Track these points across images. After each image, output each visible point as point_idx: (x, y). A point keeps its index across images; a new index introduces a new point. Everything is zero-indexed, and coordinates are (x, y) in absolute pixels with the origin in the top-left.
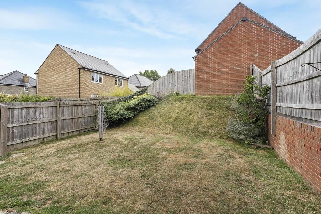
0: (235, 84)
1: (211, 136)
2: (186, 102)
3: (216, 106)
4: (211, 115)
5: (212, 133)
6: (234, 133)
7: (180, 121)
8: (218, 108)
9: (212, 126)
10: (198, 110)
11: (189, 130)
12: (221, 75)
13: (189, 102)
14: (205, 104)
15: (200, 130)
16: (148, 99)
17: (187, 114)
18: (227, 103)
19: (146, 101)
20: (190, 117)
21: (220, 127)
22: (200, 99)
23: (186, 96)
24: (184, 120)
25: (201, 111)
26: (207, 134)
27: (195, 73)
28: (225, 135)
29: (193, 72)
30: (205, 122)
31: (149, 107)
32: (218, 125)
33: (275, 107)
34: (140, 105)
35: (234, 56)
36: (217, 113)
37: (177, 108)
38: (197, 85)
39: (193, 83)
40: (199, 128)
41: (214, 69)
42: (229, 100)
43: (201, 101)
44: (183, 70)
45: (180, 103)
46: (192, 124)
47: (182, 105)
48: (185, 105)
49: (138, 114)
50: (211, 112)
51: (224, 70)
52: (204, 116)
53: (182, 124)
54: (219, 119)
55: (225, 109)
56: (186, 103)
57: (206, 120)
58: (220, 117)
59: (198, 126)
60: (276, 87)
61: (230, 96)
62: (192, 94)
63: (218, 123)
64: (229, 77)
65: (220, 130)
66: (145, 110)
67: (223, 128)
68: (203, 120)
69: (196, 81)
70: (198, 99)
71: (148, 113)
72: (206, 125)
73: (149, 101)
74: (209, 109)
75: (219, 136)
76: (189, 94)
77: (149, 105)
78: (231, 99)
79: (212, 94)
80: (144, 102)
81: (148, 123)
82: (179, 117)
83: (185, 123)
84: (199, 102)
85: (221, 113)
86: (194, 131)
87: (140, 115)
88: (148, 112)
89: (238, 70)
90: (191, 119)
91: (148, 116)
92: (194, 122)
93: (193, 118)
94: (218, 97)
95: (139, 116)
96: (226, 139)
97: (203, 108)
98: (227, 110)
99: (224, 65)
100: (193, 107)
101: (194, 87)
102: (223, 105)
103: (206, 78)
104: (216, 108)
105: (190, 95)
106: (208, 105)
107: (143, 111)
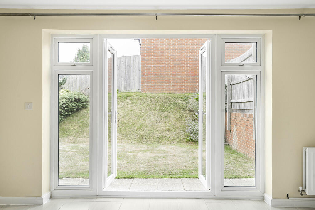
0: (193, 79)
1: (169, 140)
2: (132, 101)
3: (171, 107)
4: (166, 117)
5: (170, 137)
6: (194, 134)
7: (129, 127)
8: (173, 108)
9: (169, 130)
10: (149, 113)
11: (143, 136)
12: (175, 66)
13: (136, 102)
14: (157, 104)
15: (156, 135)
16: (77, 98)
17: (136, 118)
18: (183, 103)
19: (75, 100)
20: (141, 121)
21: (178, 130)
22: (150, 99)
23: (129, 94)
24: (134, 125)
25: (153, 113)
26: (164, 139)
27: (141, 61)
28: (185, 139)
29: (138, 60)
30: (160, 126)
31: (78, 109)
32: (176, 128)
33: (230, 104)
34: (65, 107)
35: (191, 43)
36: (173, 115)
37: (121, 110)
38: (145, 79)
39: (139, 75)
40: (154, 134)
41: (166, 58)
42: (185, 99)
43: (152, 101)
44: (124, 56)
45: (123, 104)
46: (145, 129)
47: (127, 105)
48: (131, 107)
49: (63, 120)
50: (166, 113)
51: (179, 60)
52: (159, 119)
53: (131, 130)
54: (176, 121)
55: (182, 110)
56: (132, 103)
57: (161, 123)
58: (178, 120)
59: (152, 132)
60: (231, 85)
61: (186, 95)
62: (137, 91)
63: (175, 126)
64: (185, 69)
65: (178, 134)
66: (72, 114)
67: (182, 131)
68: (157, 124)
69: (142, 74)
70: (148, 98)
71: (78, 118)
72: (162, 130)
73: (79, 100)
74: (164, 111)
75: (178, 140)
76: (133, 91)
77: (78, 106)
78: (188, 98)
79: (164, 91)
80: (72, 102)
81: (83, 131)
82: (127, 121)
83: (135, 129)
84: (150, 101)
85: (178, 115)
86: (148, 137)
87: (66, 122)
88: (77, 116)
89: (195, 62)
90: (142, 124)
91: (79, 122)
92: (147, 127)
93: (144, 122)
94: (172, 95)
95: (64, 123)
96: (186, 142)
97: (155, 109)
98: (184, 111)
99: (179, 54)
100: (143, 108)
101: (139, 81)
102: (179, 105)
103: (156, 69)
104: (172, 109)
105: (134, 93)
106: (161, 106)
107: (69, 115)
